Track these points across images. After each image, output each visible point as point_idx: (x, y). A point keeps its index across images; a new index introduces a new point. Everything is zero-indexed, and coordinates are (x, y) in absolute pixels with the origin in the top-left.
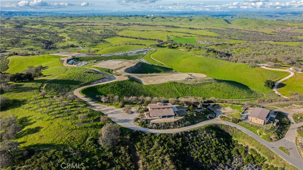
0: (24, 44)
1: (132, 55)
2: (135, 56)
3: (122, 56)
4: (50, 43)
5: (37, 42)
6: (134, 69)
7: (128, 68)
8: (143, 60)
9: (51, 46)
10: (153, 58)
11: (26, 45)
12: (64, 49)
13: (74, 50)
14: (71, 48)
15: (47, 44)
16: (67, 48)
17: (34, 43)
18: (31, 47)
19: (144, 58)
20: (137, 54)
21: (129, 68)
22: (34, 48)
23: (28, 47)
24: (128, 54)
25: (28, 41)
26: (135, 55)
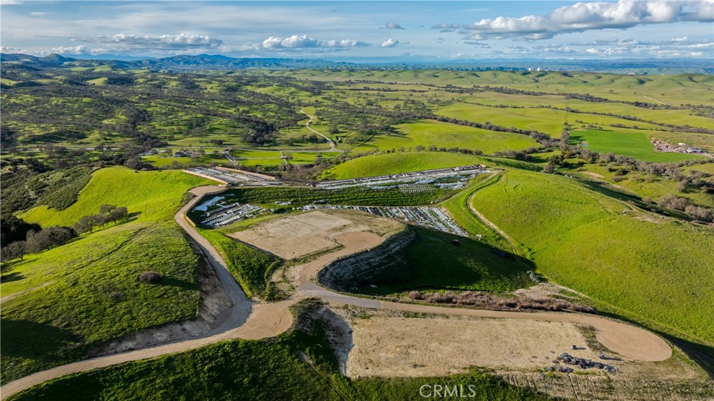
0: (212, 130)
1: (414, 189)
2: (422, 194)
3: (378, 191)
4: (269, 128)
5: (241, 125)
6: (369, 264)
7: (343, 259)
8: (444, 209)
9: (266, 137)
11: (216, 131)
12: (292, 145)
13: (313, 149)
14: (310, 143)
15: (258, 131)
16: (299, 144)
17: (234, 127)
18: (223, 137)
19: (447, 206)
20: (430, 189)
21: (350, 257)
22: (226, 139)
23: (216, 135)
24: (399, 186)
25: (223, 122)
26: (423, 189)
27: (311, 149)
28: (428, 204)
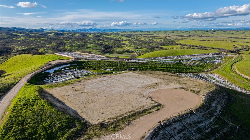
0: (87, 48)
1: (190, 63)
2: (197, 66)
3: (169, 64)
4: (109, 47)
5: (99, 46)
8: (217, 75)
9: (109, 50)
10: (242, 75)
11: (89, 48)
12: (119, 53)
13: (128, 55)
14: (126, 53)
15: (106, 48)
16: (122, 53)
17: (96, 47)
18: (91, 50)
19: (218, 73)
20: (200, 63)
22: (92, 51)
23: (89, 50)
24: (182, 61)
25: (92, 45)
26: (197, 63)
27: (127, 55)
28: (204, 72)
